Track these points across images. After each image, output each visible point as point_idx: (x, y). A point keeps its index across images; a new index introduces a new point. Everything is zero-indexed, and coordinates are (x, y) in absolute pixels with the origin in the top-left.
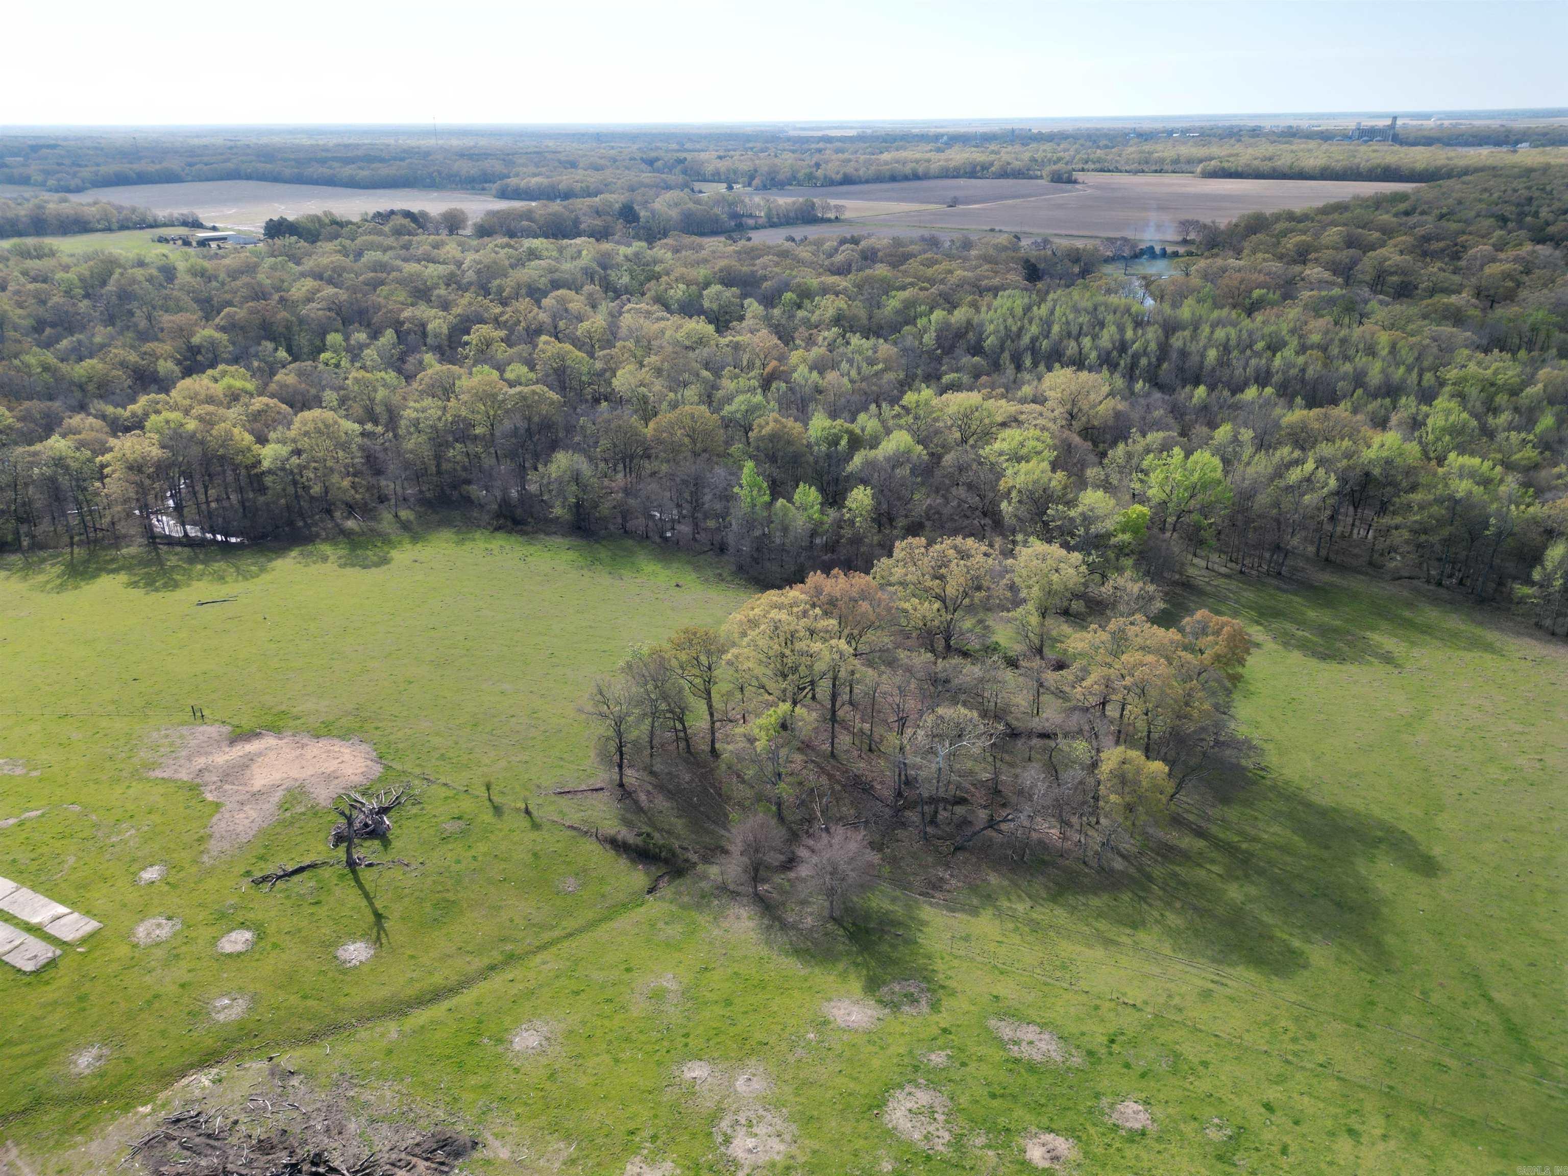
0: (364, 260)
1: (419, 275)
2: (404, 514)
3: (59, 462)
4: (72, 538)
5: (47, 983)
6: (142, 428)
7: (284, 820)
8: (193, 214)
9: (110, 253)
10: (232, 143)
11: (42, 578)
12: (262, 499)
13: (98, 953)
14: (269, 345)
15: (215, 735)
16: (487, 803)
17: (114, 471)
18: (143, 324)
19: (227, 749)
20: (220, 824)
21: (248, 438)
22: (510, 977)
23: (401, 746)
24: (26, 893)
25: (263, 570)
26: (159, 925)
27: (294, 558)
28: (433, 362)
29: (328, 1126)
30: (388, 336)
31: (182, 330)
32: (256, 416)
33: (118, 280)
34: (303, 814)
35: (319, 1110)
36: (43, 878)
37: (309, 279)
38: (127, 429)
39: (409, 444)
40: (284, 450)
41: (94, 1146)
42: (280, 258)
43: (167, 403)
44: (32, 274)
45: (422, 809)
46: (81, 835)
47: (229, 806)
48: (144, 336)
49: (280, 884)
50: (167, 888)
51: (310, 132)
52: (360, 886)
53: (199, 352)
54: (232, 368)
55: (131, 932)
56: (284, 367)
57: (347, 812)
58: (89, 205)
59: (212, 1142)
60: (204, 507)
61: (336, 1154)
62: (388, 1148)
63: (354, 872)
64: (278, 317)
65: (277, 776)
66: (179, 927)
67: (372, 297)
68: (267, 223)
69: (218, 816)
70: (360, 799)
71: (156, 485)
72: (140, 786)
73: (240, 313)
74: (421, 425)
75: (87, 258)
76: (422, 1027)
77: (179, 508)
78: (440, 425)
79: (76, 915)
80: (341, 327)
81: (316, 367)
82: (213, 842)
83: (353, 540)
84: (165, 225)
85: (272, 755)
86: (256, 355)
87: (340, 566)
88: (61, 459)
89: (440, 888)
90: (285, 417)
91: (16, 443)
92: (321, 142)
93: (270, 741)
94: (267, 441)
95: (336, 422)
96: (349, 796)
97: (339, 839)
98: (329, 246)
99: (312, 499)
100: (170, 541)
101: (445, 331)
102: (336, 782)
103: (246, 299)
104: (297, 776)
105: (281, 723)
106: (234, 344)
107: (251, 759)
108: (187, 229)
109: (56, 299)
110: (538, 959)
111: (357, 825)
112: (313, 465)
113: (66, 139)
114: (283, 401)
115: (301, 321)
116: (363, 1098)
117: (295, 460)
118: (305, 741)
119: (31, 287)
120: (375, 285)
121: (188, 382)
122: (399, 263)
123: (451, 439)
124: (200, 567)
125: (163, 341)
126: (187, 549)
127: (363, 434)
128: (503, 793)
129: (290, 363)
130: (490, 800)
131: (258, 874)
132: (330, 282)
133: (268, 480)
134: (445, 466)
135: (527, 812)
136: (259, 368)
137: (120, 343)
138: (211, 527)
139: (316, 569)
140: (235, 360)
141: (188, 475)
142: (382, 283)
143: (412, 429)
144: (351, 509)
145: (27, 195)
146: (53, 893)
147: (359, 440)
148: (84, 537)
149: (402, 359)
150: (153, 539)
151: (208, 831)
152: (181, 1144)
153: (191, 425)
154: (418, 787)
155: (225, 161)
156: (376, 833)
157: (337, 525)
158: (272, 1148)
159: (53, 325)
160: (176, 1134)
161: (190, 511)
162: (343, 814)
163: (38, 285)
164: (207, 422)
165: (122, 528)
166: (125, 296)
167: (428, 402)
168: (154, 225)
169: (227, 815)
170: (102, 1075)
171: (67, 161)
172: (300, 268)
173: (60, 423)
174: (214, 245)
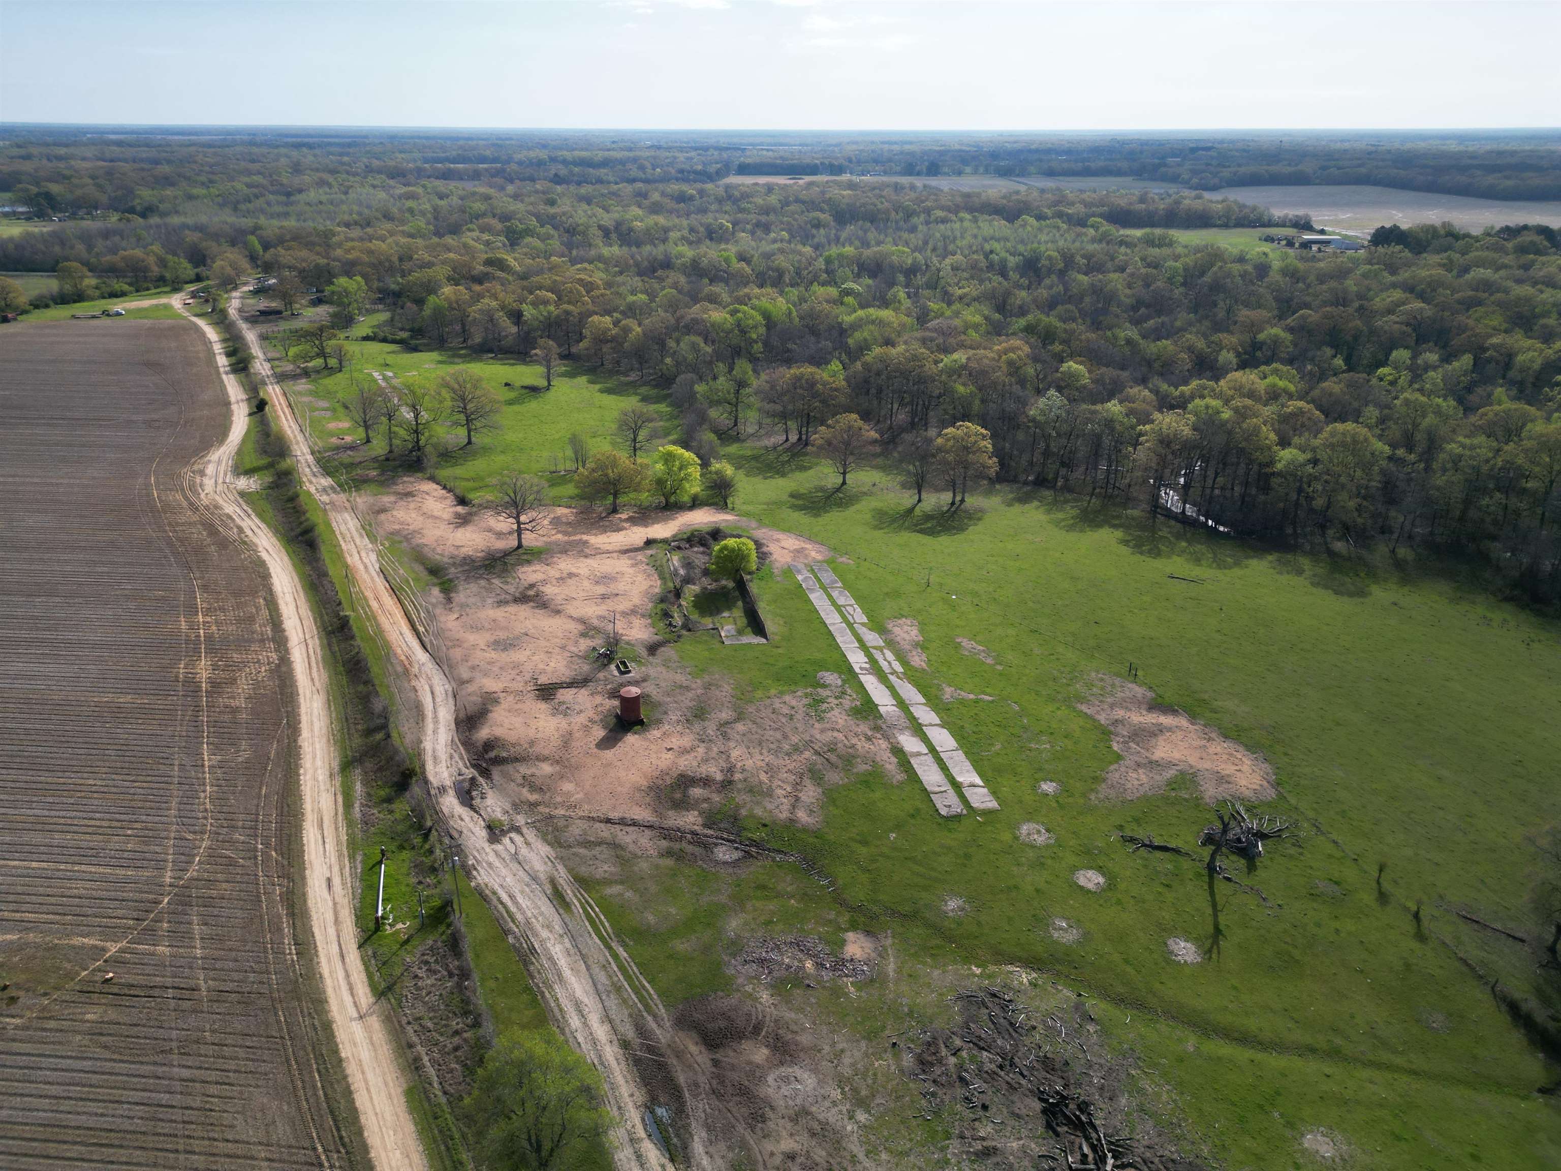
0: (1468, 277)
1: (1528, 300)
2: (1403, 552)
3: (1109, 423)
4: (1094, 489)
5: (950, 830)
6: (1184, 408)
7: (1168, 798)
8: (1307, 215)
9: (1218, 248)
10: (1373, 149)
11: (1060, 515)
12: (1262, 498)
13: (989, 828)
14: (1329, 351)
15: (1139, 696)
16: (1374, 885)
17: (1147, 441)
18: (1221, 314)
19: (1144, 713)
20: (1115, 774)
21: (1273, 436)
22: (1328, 1071)
23: (1303, 782)
24: (960, 755)
25: (1237, 564)
26: (1039, 832)
27: (1271, 562)
28: (1504, 398)
29: (1103, 1085)
30: (1466, 360)
31: (1253, 325)
32: (1285, 419)
33: (1216, 273)
34: (1186, 800)
35: (1101, 1066)
36: (975, 750)
37: (1399, 290)
38: (1172, 407)
39: (1439, 480)
40: (1302, 457)
41: (936, 973)
42: (1376, 267)
43: (1213, 390)
44: (1148, 260)
45: (1301, 854)
46: (1011, 730)
47: (1128, 762)
48: (1218, 327)
49: (1143, 852)
50: (1055, 805)
51: (1461, 137)
52: (1212, 893)
53: (1260, 349)
54: (1285, 368)
55: (1016, 826)
56: (1335, 375)
57: (1226, 819)
58: (1218, 202)
59: (1011, 1030)
60: (1208, 491)
61: (1101, 1114)
62: (1145, 1143)
63: (1211, 877)
64: (1350, 325)
65: (1176, 755)
66: (1052, 841)
67: (1461, 318)
68: (1377, 230)
69: (1115, 766)
70: (1243, 813)
71: (1176, 462)
72: (1066, 712)
73: (1312, 316)
74: (1463, 463)
75: (1197, 250)
76: (1219, 1059)
77: (1187, 486)
78: (1485, 468)
79: (985, 790)
80: (1413, 344)
81: (1368, 381)
82: (1103, 786)
83: (1336, 562)
84: (1277, 225)
85: (1180, 735)
86: (1312, 360)
87: (1312, 584)
88: (1112, 421)
89: (1288, 940)
90: (1315, 424)
91: (1084, 401)
92: (1471, 149)
93: (1183, 722)
94: (1289, 444)
95: (1366, 440)
96: (1233, 805)
97: (1209, 840)
98: (1435, 259)
99: (1312, 510)
100: (1168, 514)
101: (1536, 366)
102: (1226, 786)
103: (1325, 303)
104: (1193, 764)
105: (1198, 710)
106: (1296, 345)
107: (1161, 730)
108: (1295, 230)
109: (1159, 283)
110: (1366, 1073)
111: (1230, 835)
112: (1326, 477)
113: (1222, 142)
114: (1320, 408)
115: (1373, 332)
116: (1140, 1084)
117: (1309, 469)
118: (1213, 735)
119: (1143, 271)
120: (1469, 305)
121: (1238, 375)
122: (1510, 284)
123: (1491, 486)
124: (1184, 544)
125: (1232, 334)
126: (1179, 525)
127: (1390, 458)
128: (1395, 882)
129: (1343, 372)
130: (1378, 882)
131: (1128, 833)
132: (1421, 296)
133: (1275, 481)
134: (1473, 513)
135: (1416, 916)
136: (1310, 372)
137: (1194, 330)
138: (1207, 511)
139: (1285, 579)
140: (1290, 362)
141: (1206, 460)
142: (1480, 303)
143: (1449, 466)
144: (1347, 530)
145: (1171, 191)
146: (978, 766)
147: (1384, 463)
148: (1103, 491)
149: (1469, 389)
150: (1157, 508)
151: (1103, 775)
152: (990, 1015)
153: (1226, 415)
154: (1305, 830)
155: (1359, 166)
156: (1246, 852)
157: (1326, 543)
158: (1053, 1069)
159: (1148, 306)
160: (990, 1005)
161: (1195, 492)
162: (1221, 818)
163: (1149, 270)
164: (1242, 414)
165: (1135, 492)
166: (1216, 287)
167: (1481, 439)
168: (1270, 224)
169: (1123, 769)
170: (960, 924)
171: (1214, 162)
172: (1393, 278)
173: (1121, 392)
174: (1315, 248)
